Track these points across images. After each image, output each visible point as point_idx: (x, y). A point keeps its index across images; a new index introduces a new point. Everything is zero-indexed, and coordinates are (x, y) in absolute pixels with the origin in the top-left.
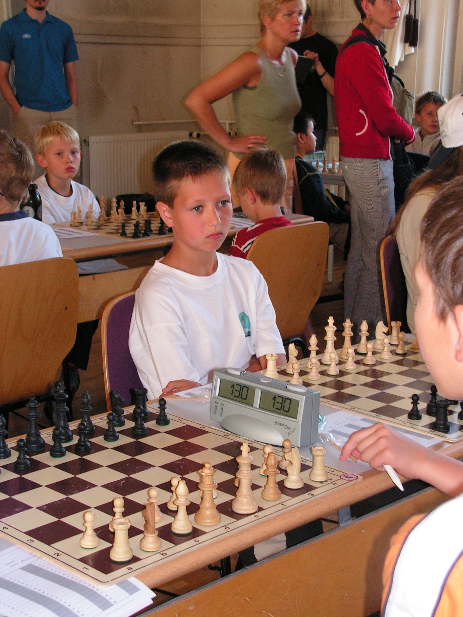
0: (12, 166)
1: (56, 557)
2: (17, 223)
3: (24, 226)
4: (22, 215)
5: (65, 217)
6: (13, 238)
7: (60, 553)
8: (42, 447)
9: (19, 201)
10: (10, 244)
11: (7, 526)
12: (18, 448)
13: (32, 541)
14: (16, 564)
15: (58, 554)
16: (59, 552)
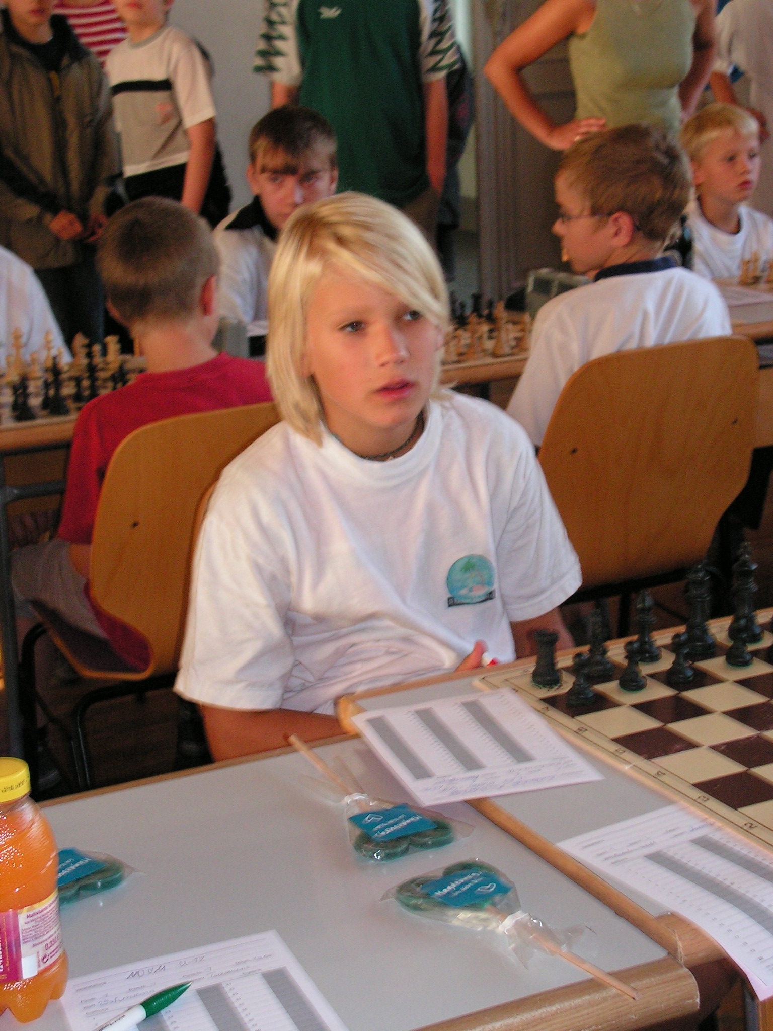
0: (657, 181)
1: (748, 829)
2: (659, 278)
3: (668, 284)
4: (665, 264)
5: (728, 269)
6: (650, 305)
7: (755, 824)
8: (710, 651)
9: (664, 241)
10: (645, 314)
11: (664, 771)
12: (675, 647)
13: (705, 799)
14: (682, 834)
15: (752, 824)
16: (752, 822)
